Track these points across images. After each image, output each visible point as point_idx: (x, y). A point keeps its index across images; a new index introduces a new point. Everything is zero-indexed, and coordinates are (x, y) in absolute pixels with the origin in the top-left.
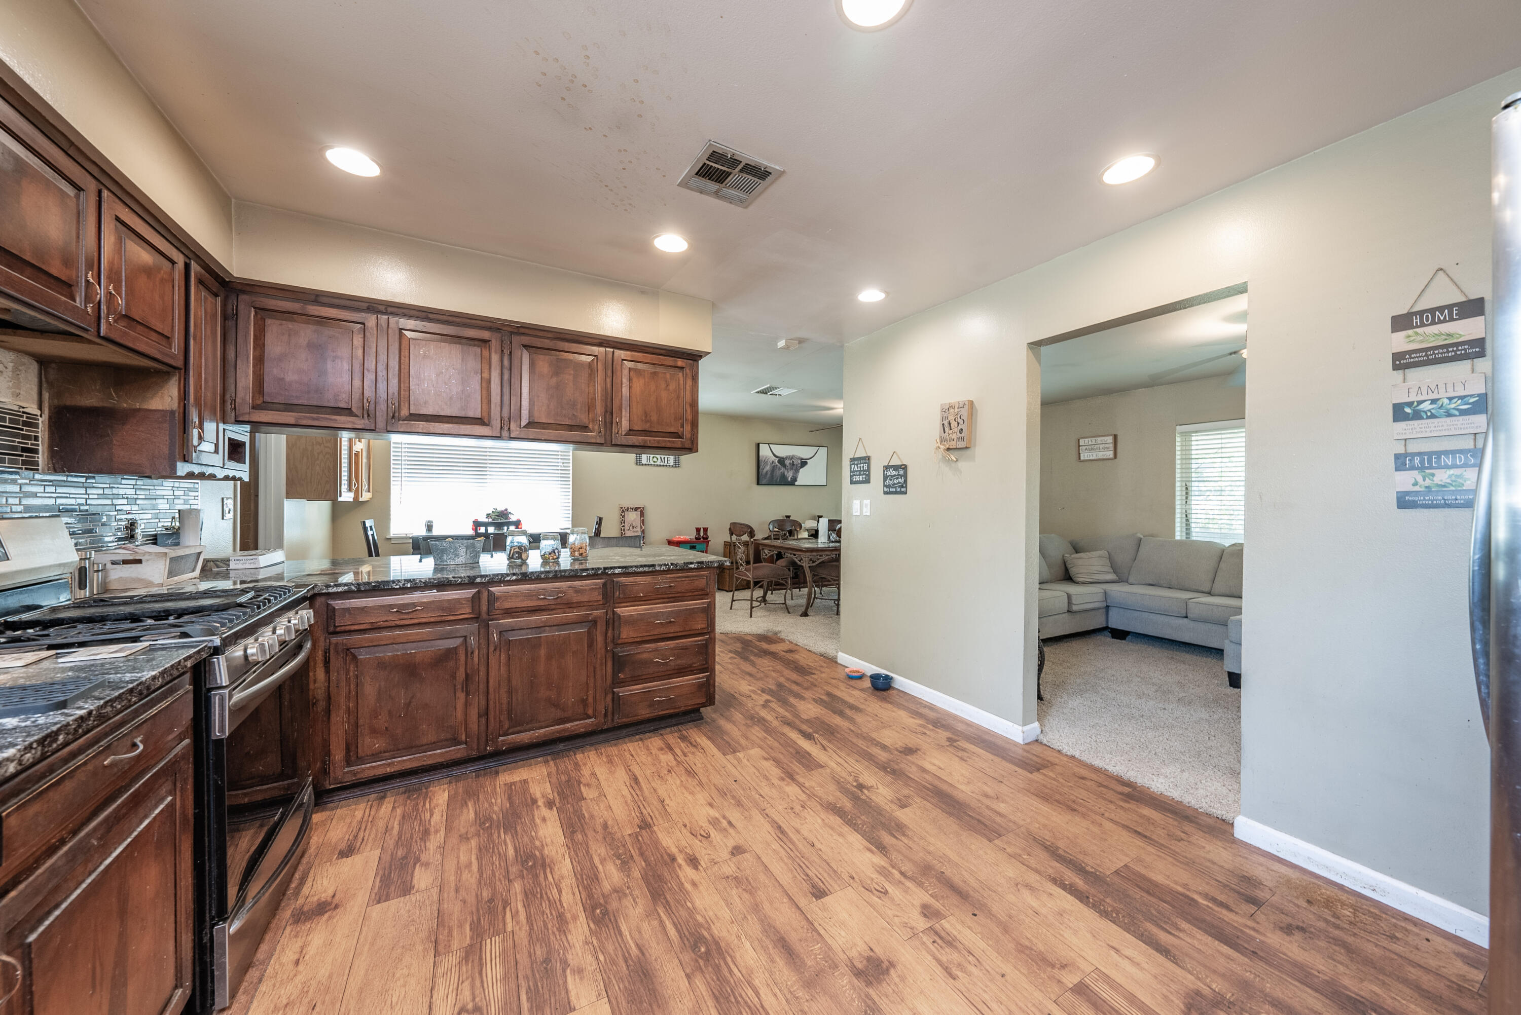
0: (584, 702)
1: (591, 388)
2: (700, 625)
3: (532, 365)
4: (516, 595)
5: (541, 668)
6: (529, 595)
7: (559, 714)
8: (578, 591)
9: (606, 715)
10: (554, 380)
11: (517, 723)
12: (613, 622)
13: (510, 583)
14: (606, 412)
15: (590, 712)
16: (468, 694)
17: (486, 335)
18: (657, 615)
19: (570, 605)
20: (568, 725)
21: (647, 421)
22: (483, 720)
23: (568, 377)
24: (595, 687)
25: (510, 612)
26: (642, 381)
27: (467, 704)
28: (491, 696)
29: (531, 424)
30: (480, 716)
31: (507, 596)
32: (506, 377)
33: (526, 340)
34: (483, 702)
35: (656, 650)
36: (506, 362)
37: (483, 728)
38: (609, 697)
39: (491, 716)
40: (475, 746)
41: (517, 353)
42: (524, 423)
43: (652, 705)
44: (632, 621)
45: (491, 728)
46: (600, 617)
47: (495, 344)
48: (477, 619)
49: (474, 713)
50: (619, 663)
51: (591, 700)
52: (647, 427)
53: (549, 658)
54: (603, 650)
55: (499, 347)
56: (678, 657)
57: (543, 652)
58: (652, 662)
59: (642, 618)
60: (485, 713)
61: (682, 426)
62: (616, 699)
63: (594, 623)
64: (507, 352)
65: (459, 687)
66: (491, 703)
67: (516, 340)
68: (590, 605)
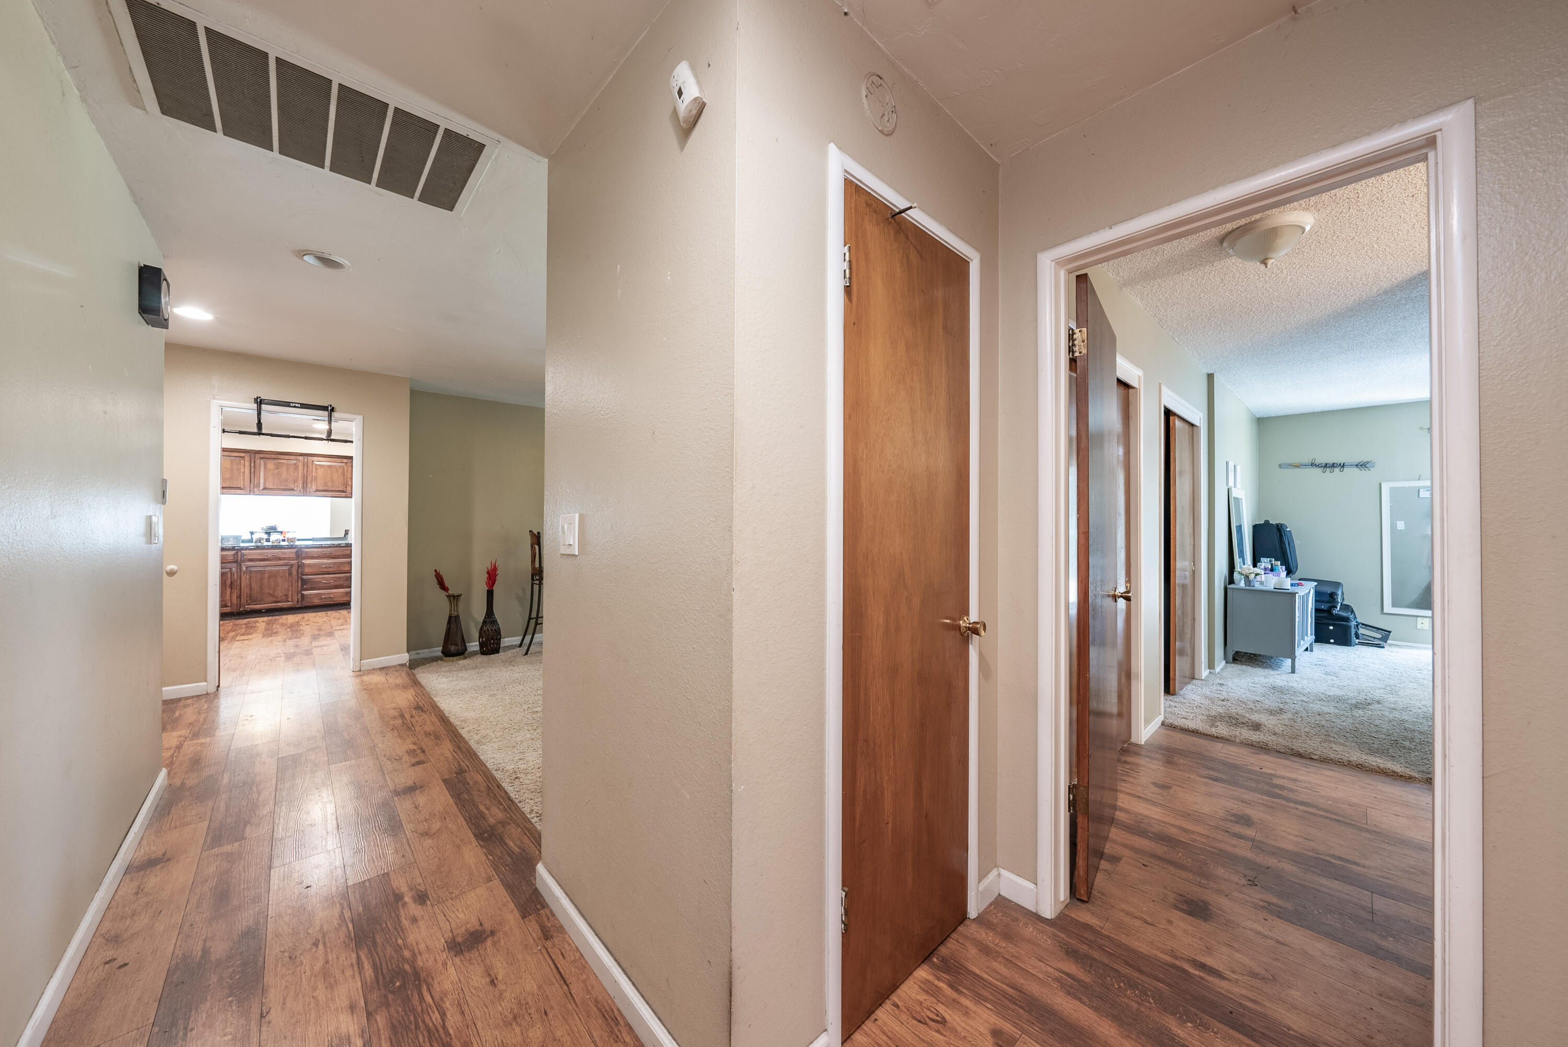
0: (287, 596)
1: (296, 474)
2: (347, 569)
3: (265, 465)
4: (254, 554)
5: (266, 581)
6: (260, 554)
7: (274, 599)
8: (283, 553)
9: (298, 602)
10: (277, 471)
11: (255, 601)
12: (300, 566)
13: (251, 549)
14: (303, 483)
15: (290, 600)
16: (232, 589)
17: (242, 455)
18: (324, 564)
19: (280, 559)
20: (279, 604)
21: (325, 486)
22: (239, 599)
23: (284, 470)
24: (292, 590)
25: (251, 560)
26: (323, 470)
27: (231, 593)
28: (242, 590)
29: (265, 489)
30: (237, 598)
31: (249, 554)
32: (252, 470)
33: (262, 456)
34: (239, 593)
35: (323, 578)
36: (252, 465)
37: (239, 602)
38: (300, 595)
39: (242, 597)
40: (235, 608)
41: (258, 461)
42: (261, 488)
43: (321, 599)
44: (310, 566)
45: (242, 602)
46: (294, 564)
47: (247, 458)
48: (236, 562)
49: (234, 597)
50: (304, 582)
51: (290, 595)
52: (326, 488)
53: (269, 578)
54: (296, 577)
55: (249, 460)
56: (335, 581)
57: (266, 575)
58: (321, 582)
59: (315, 565)
60: (239, 597)
61: (346, 488)
62: (303, 596)
63: (292, 565)
64: (253, 461)
65: (228, 586)
66: (242, 593)
67: (257, 456)
68: (290, 559)
